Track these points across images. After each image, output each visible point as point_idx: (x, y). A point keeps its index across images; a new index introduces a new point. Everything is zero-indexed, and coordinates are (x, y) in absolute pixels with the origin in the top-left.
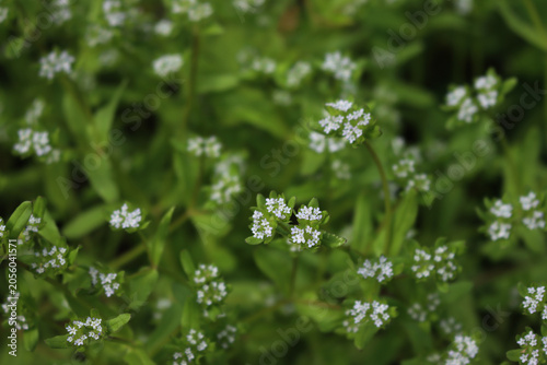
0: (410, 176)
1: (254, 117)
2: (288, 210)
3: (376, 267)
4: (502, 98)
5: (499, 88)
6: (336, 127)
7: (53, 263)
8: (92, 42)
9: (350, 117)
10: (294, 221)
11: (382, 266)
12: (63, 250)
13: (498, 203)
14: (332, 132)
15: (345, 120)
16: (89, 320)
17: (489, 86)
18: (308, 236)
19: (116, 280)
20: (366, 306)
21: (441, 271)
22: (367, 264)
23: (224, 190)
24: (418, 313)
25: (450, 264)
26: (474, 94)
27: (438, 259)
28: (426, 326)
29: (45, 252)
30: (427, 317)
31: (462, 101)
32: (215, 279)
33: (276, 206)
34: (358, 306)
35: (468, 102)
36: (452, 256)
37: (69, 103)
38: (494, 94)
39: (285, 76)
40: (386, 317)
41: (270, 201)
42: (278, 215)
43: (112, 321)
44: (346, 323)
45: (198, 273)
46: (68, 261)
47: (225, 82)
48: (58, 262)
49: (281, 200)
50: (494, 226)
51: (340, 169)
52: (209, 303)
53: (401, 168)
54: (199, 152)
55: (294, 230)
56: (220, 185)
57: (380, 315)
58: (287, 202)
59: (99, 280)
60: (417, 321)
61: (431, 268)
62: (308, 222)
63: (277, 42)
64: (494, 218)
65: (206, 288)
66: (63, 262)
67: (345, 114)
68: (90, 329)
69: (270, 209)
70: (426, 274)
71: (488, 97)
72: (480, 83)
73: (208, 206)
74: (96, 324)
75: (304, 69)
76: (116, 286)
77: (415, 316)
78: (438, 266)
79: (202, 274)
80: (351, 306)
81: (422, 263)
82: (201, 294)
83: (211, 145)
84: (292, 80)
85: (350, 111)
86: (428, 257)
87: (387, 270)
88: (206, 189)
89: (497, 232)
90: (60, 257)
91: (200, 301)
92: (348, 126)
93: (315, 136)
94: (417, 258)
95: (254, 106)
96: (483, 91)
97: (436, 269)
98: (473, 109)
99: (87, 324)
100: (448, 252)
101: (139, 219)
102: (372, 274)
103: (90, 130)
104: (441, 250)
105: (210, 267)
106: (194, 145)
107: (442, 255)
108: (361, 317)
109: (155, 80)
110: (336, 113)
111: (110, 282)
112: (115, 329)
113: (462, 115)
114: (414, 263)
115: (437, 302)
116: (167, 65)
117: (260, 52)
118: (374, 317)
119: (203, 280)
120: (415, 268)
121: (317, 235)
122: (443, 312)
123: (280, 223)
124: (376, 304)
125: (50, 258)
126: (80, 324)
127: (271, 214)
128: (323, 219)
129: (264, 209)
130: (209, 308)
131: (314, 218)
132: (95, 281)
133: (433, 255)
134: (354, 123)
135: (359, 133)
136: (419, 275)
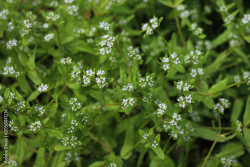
0: (134, 56)
1: (82, 49)
2: (94, 73)
3: (127, 87)
4: (159, 24)
5: (158, 21)
6: (105, 44)
7: (21, 107)
8: (23, 35)
9: (108, 40)
10: (96, 76)
11: (129, 86)
12: (24, 102)
13: (164, 58)
14: (104, 46)
15: (107, 41)
16: (36, 122)
17: (154, 21)
18: (101, 80)
19: (44, 109)
20: (127, 100)
21: (149, 84)
22: (124, 86)
23: (75, 74)
24: (146, 100)
25: (152, 81)
26: (150, 25)
27: (147, 80)
28: (150, 103)
29: (18, 104)
30: (149, 101)
31: (147, 28)
32: (76, 102)
33: (89, 72)
34: (124, 100)
35: (149, 28)
36: (152, 78)
37: (20, 57)
38: (157, 23)
39: (89, 33)
40: (134, 102)
41: (87, 72)
42: (91, 75)
43: (44, 121)
44: (122, 108)
45: (70, 101)
46: (26, 105)
47: (70, 39)
48: (23, 106)
49: (91, 70)
50: (164, 66)
51: (112, 59)
52: (76, 110)
53: (130, 54)
54: (65, 63)
55: (97, 79)
56: (74, 72)
57: (132, 102)
58: (93, 71)
59: (38, 110)
60: (146, 102)
61: (146, 83)
62: (101, 75)
63: (86, 23)
64: (164, 63)
65: (74, 105)
66: (24, 106)
67: (107, 39)
68: (37, 125)
69: (88, 74)
70: (144, 85)
71: (155, 25)
72: (151, 21)
73: (71, 80)
74: (38, 123)
75: (94, 29)
76: (44, 110)
77: (145, 101)
78: (148, 82)
79: (72, 101)
80: (122, 101)
81: (143, 82)
82: (73, 108)
83: (68, 60)
84: (91, 34)
85: (108, 38)
86: (144, 80)
87: (131, 87)
88: (69, 74)
89: (166, 67)
90: (23, 105)
91: (73, 110)
92: (108, 42)
93: (101, 50)
94: (140, 81)
95: (82, 45)
96: (153, 23)
97: (147, 83)
98: (151, 30)
99: (36, 124)
100: (150, 77)
101: (47, 87)
102: (126, 89)
103: (28, 64)
104: (148, 77)
105: (74, 99)
106: (63, 61)
107: (148, 79)
108: (126, 104)
109: (47, 44)
110: (104, 39)
111: (41, 110)
112: (45, 123)
113: (147, 33)
114: (140, 83)
115: (151, 95)
116: (49, 37)
117: (80, 27)
118: (130, 103)
119: (72, 103)
120: (140, 85)
121: (104, 79)
122: (154, 98)
123: (92, 78)
124: (129, 99)
125: (20, 105)
126: (33, 124)
127: (89, 76)
128: (105, 74)
129: (86, 74)
130: (76, 112)
131: (102, 74)
132: (37, 111)
133: (146, 79)
134: (110, 41)
135: (112, 44)
136: (142, 87)
